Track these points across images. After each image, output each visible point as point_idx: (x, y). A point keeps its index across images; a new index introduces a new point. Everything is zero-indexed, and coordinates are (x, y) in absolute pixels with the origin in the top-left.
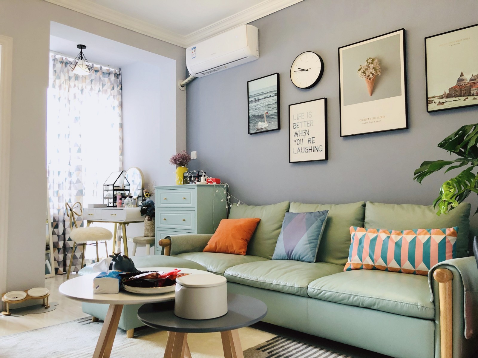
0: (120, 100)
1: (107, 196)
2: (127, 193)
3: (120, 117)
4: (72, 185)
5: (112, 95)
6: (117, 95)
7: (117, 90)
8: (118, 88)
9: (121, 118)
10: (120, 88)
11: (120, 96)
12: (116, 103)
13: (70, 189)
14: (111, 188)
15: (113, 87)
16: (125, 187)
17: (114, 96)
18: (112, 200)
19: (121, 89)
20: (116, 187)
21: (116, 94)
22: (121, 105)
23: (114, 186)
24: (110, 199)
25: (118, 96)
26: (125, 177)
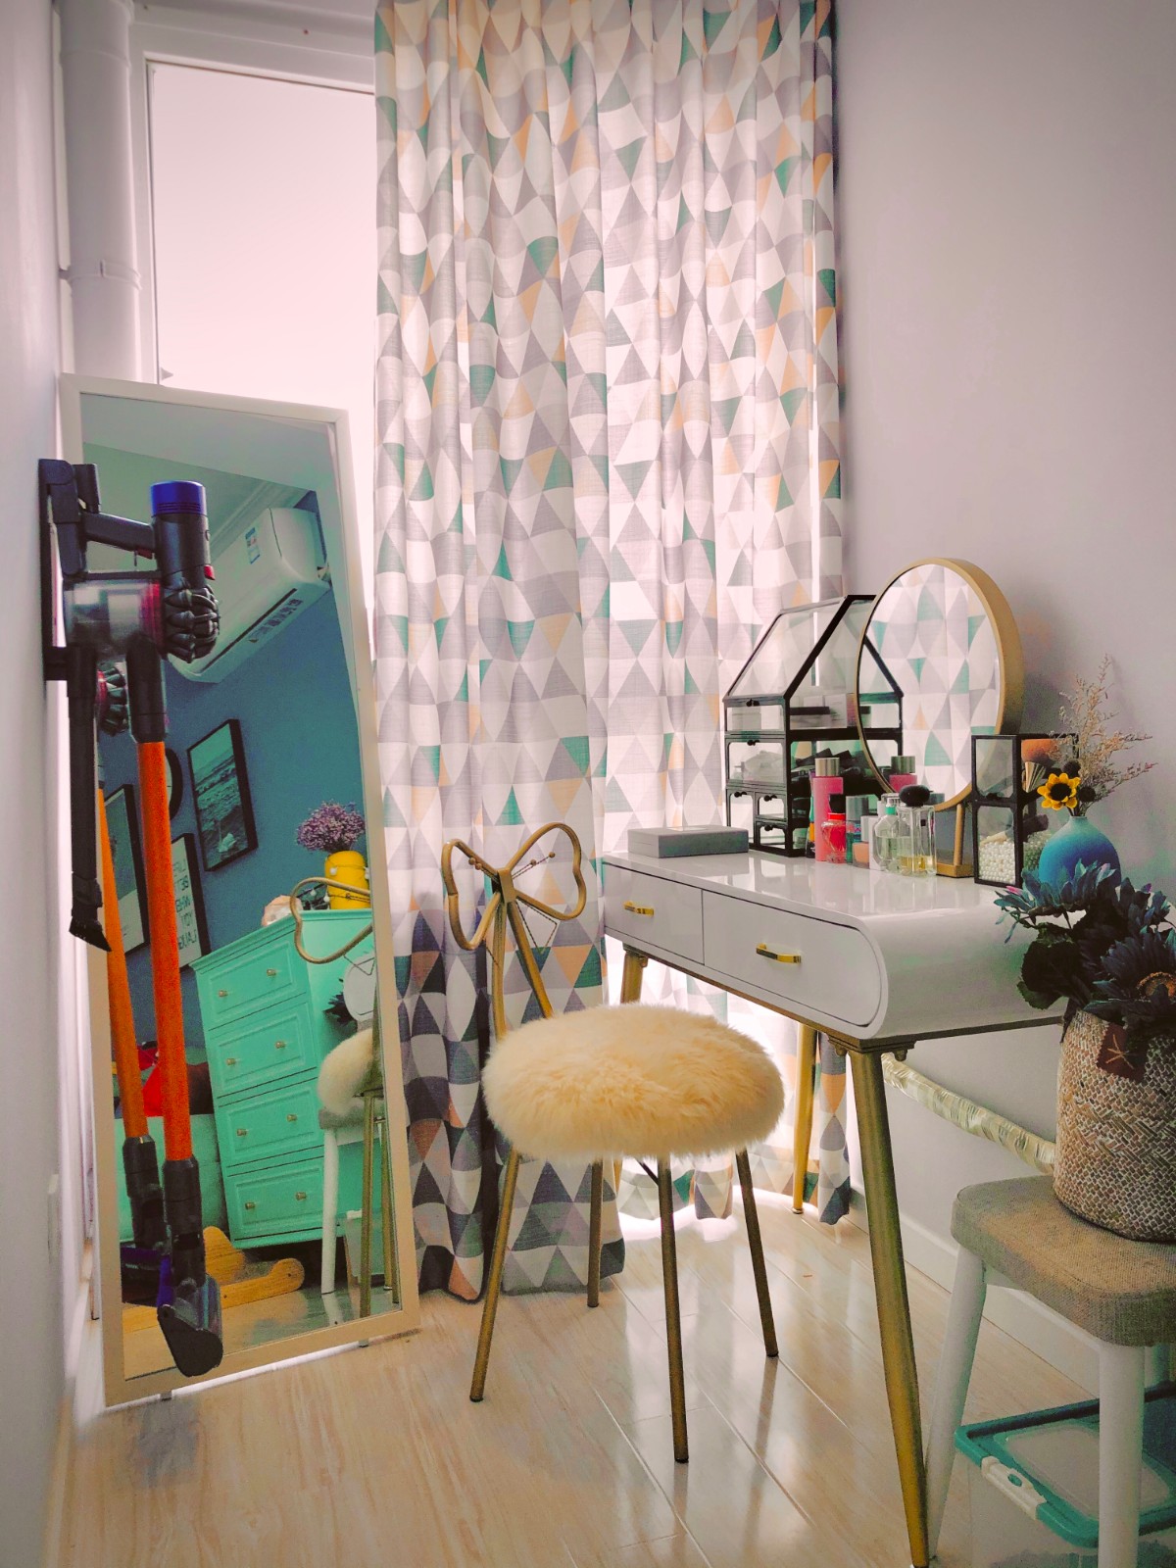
0: (824, 108)
1: (747, 778)
2: (882, 753)
3: (827, 226)
4: (524, 709)
5: (768, 90)
6: (801, 79)
7: (803, 46)
8: (811, 26)
9: (831, 234)
10: (819, 27)
11: (825, 81)
12: (800, 133)
13: (511, 733)
14: (771, 718)
15: (777, 24)
16: (866, 710)
17: (782, 93)
18: (776, 808)
19: (831, 27)
20: (803, 711)
21: (794, 71)
22: (832, 145)
23: (794, 703)
24: (767, 799)
25: (809, 84)
26: (866, 641)
